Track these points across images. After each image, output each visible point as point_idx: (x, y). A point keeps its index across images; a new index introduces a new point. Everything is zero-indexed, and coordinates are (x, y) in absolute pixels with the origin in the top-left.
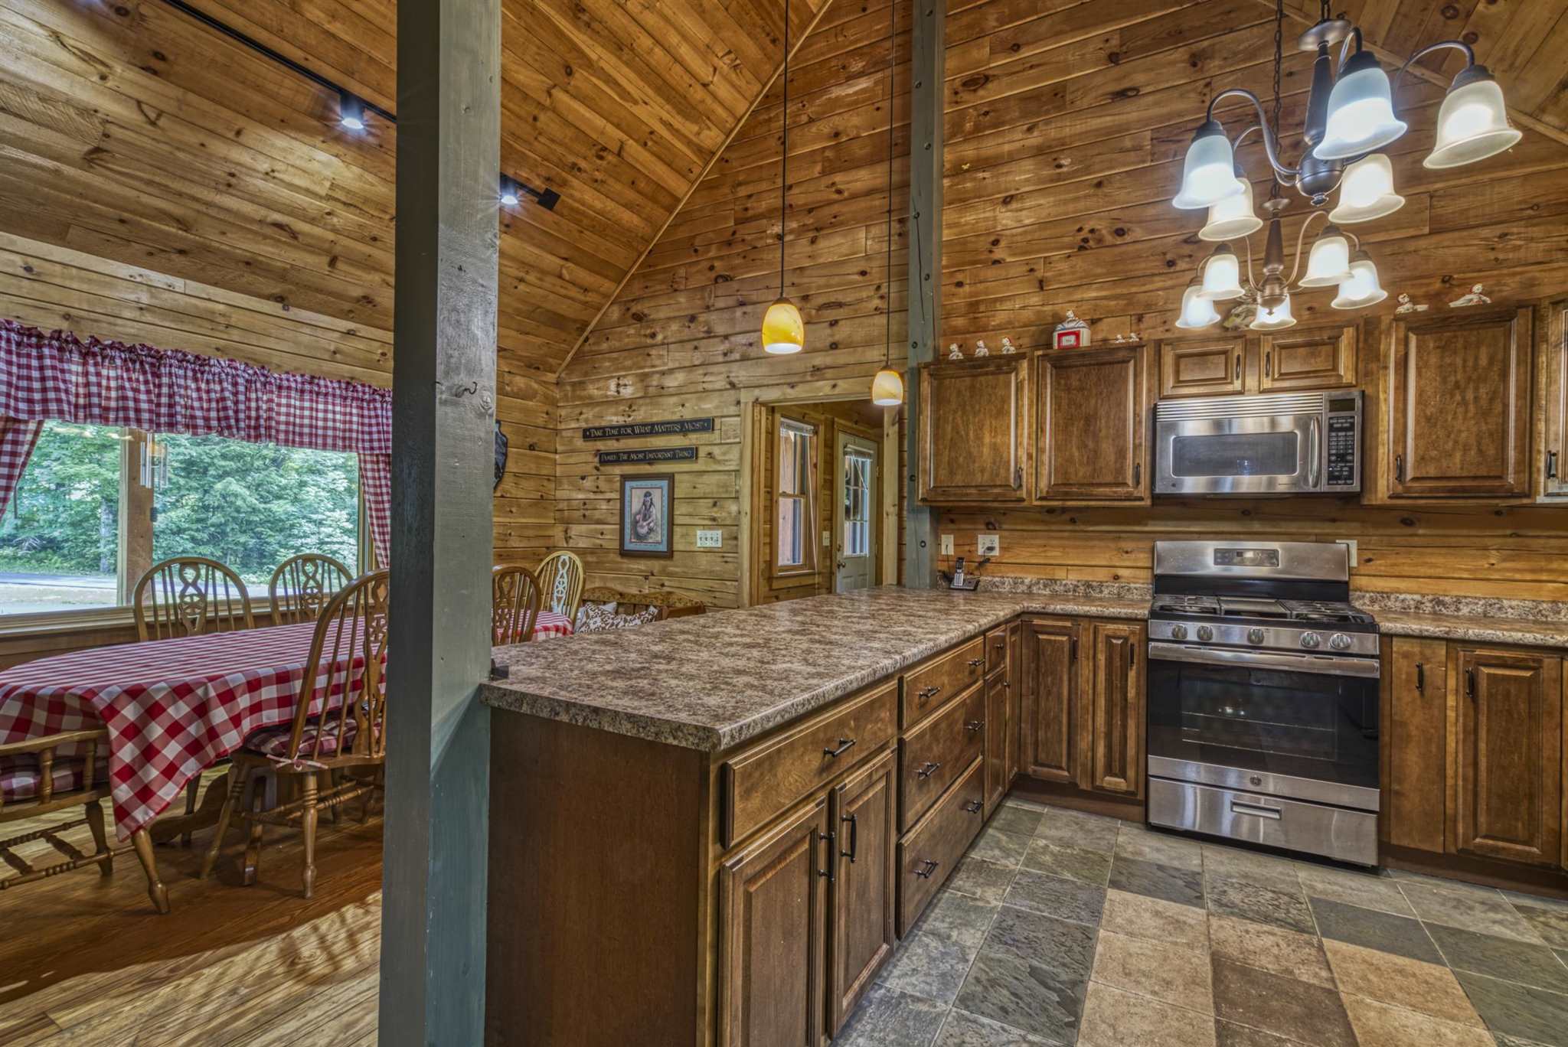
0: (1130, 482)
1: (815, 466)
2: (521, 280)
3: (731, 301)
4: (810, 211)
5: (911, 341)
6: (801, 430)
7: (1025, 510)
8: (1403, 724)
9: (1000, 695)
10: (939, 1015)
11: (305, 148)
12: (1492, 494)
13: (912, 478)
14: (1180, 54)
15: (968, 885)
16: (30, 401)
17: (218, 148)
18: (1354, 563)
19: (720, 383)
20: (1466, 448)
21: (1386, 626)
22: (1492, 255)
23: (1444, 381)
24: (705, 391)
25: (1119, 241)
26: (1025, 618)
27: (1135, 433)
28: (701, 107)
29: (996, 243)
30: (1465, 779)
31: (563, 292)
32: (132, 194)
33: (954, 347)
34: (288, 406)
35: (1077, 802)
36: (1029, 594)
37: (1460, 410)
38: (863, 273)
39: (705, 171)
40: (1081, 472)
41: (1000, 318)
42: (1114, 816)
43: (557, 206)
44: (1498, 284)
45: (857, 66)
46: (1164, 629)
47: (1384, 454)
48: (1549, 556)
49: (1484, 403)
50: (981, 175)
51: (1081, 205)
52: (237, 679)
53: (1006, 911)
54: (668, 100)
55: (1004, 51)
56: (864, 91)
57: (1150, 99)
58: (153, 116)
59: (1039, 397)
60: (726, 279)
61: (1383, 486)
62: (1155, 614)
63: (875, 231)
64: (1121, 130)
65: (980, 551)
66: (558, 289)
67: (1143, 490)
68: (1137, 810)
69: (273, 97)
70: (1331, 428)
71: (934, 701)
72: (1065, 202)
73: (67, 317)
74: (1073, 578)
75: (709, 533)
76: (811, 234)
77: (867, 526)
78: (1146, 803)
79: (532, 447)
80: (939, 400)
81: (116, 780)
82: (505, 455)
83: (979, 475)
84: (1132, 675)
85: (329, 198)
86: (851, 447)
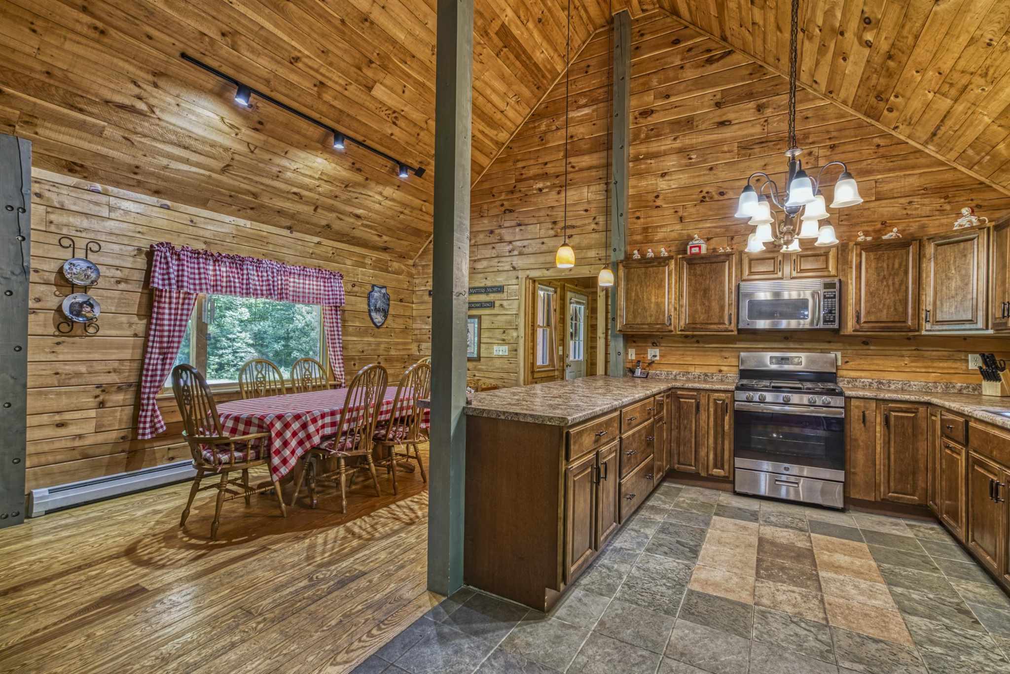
0: (727, 322)
1: (555, 310)
2: (402, 213)
3: (513, 223)
4: (557, 176)
5: (613, 248)
6: (548, 291)
7: (674, 336)
8: (856, 440)
9: (661, 428)
10: (637, 555)
11: (313, 157)
12: (901, 330)
13: (613, 319)
14: (752, 105)
15: (647, 514)
16: (194, 284)
17: (277, 160)
18: (839, 363)
19: (508, 267)
20: (889, 308)
21: (848, 393)
22: (905, 212)
23: (879, 275)
24: (498, 271)
25: (721, 198)
26: (673, 391)
27: (729, 298)
28: (499, 122)
29: (657, 197)
30: (884, 466)
31: (422, 217)
32: (237, 183)
33: (636, 252)
34: (294, 282)
35: (699, 483)
36: (675, 380)
37: (886, 289)
38: (586, 211)
39: (500, 153)
40: (701, 317)
41: (659, 236)
42: (718, 489)
43: (424, 175)
44: (908, 226)
45: (583, 101)
46: (742, 395)
47: (850, 311)
48: (932, 360)
49: (897, 286)
50: (649, 161)
51: (702, 179)
52: (317, 413)
53: (665, 523)
54: (483, 120)
55: (662, 98)
56: (586, 115)
57: (737, 127)
58: (252, 148)
59: (680, 278)
60: (511, 211)
61: (850, 326)
62: (737, 388)
63: (593, 188)
64: (722, 142)
65: (649, 358)
66: (419, 216)
67: (733, 326)
68: (729, 486)
69: (304, 136)
70: (825, 297)
71: (634, 422)
72: (694, 177)
73: (205, 243)
74: (697, 371)
75: (501, 348)
76: (558, 189)
77: (582, 343)
78: (733, 482)
79: (401, 301)
80: (628, 279)
81: (273, 455)
82: (388, 305)
83: (649, 318)
84: (727, 418)
85: (320, 179)
86: (573, 300)
